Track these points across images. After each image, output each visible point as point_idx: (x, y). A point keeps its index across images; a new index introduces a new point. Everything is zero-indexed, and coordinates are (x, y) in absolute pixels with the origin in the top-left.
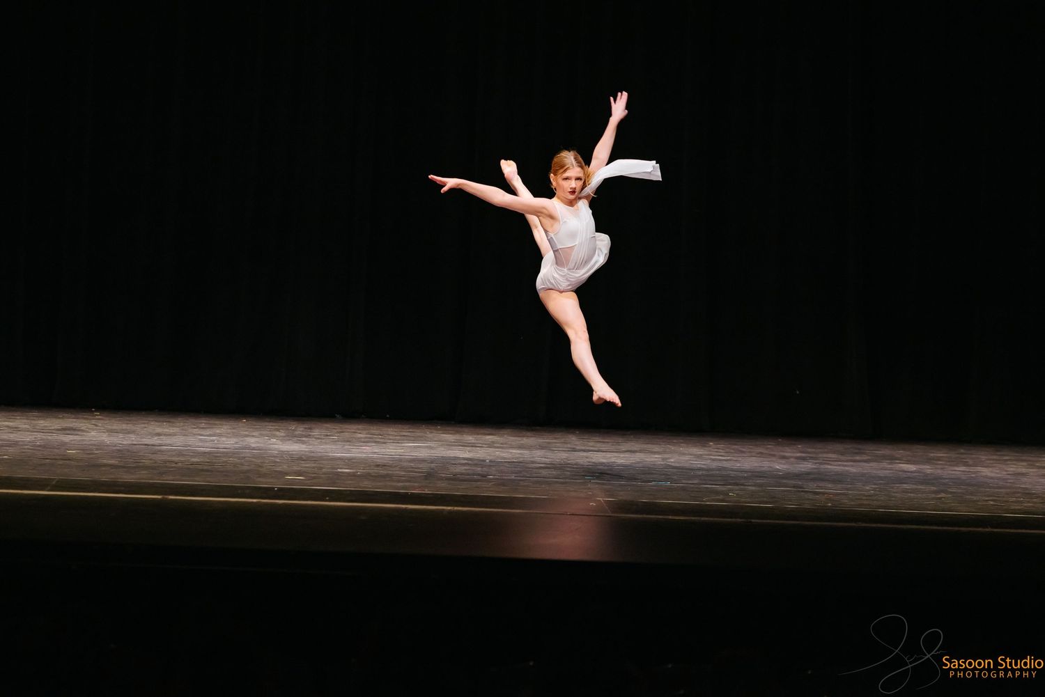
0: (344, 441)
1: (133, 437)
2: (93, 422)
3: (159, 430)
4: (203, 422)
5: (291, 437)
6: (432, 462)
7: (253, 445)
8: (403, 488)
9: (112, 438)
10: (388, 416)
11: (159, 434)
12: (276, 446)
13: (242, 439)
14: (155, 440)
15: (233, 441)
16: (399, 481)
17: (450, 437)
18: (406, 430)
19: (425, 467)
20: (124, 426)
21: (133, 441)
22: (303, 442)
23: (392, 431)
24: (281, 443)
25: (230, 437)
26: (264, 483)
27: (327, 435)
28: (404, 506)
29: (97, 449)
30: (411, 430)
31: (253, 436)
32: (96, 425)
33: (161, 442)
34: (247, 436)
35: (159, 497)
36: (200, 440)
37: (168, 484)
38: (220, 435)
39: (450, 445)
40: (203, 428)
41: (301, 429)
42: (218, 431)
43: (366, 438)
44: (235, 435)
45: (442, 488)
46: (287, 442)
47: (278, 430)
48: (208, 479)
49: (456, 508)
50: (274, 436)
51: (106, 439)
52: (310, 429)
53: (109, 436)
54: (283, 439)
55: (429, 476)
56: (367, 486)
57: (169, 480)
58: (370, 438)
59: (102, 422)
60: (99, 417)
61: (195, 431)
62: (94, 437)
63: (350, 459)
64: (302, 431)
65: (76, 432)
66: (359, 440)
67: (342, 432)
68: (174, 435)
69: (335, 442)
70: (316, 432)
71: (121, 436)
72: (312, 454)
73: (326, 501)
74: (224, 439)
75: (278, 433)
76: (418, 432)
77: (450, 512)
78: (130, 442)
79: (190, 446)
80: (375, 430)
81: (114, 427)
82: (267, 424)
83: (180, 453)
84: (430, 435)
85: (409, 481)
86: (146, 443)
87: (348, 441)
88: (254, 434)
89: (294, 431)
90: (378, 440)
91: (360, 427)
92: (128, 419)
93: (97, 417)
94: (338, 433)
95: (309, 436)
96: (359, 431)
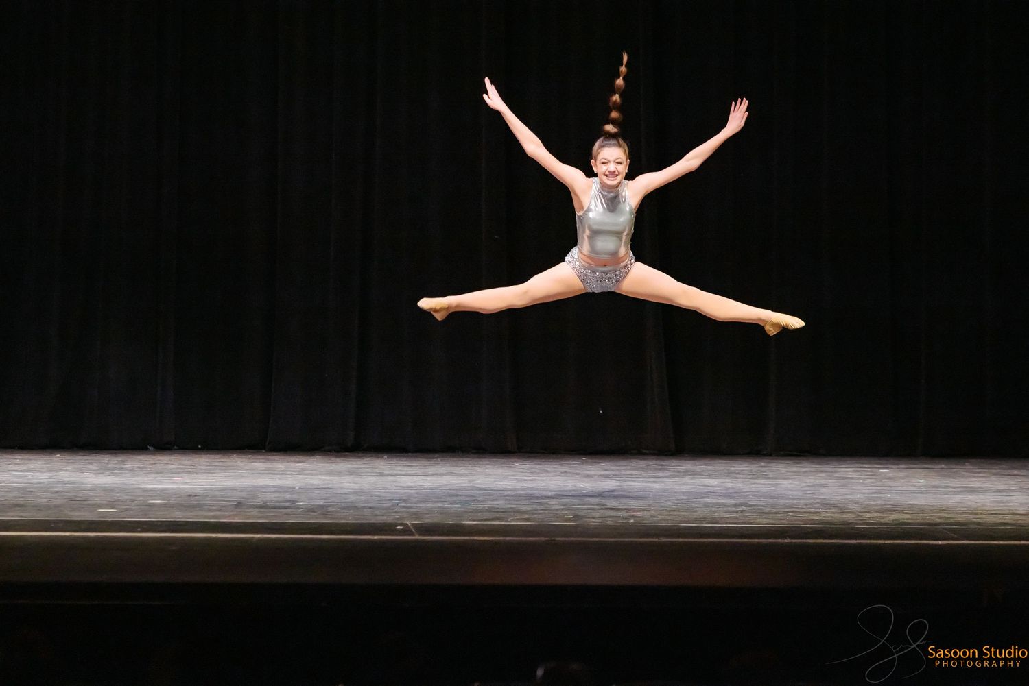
0: (157, 473)
4: (18, 457)
5: (103, 470)
6: (242, 491)
7: (67, 479)
8: (214, 517)
10: (199, 446)
12: (90, 480)
13: (56, 473)
15: (47, 475)
16: (210, 510)
17: (261, 466)
18: (218, 460)
19: (236, 496)
22: (116, 475)
23: (204, 461)
24: (94, 476)
25: (44, 472)
26: (78, 516)
27: (139, 468)
28: (214, 535)
30: (222, 460)
31: (66, 470)
34: (62, 470)
36: (15, 475)
38: (34, 470)
39: (261, 473)
40: (17, 464)
41: (115, 462)
42: (32, 467)
43: (177, 469)
44: (49, 470)
45: (253, 516)
46: (101, 475)
47: (91, 464)
48: (22, 514)
49: (265, 535)
50: (89, 470)
52: (122, 461)
54: (97, 473)
55: (240, 504)
56: (180, 516)
58: (182, 469)
61: (10, 467)
63: (162, 490)
64: (116, 464)
66: (171, 471)
67: (155, 464)
69: (147, 473)
70: (129, 465)
72: (125, 487)
73: (140, 532)
74: (38, 474)
75: (91, 467)
76: (230, 462)
77: (260, 539)
79: (4, 482)
80: (186, 460)
82: (81, 457)
84: (241, 464)
85: (220, 510)
87: (161, 473)
88: (67, 468)
89: (107, 463)
90: (190, 470)
91: (172, 457)
94: (150, 464)
95: (121, 468)
96: (171, 462)
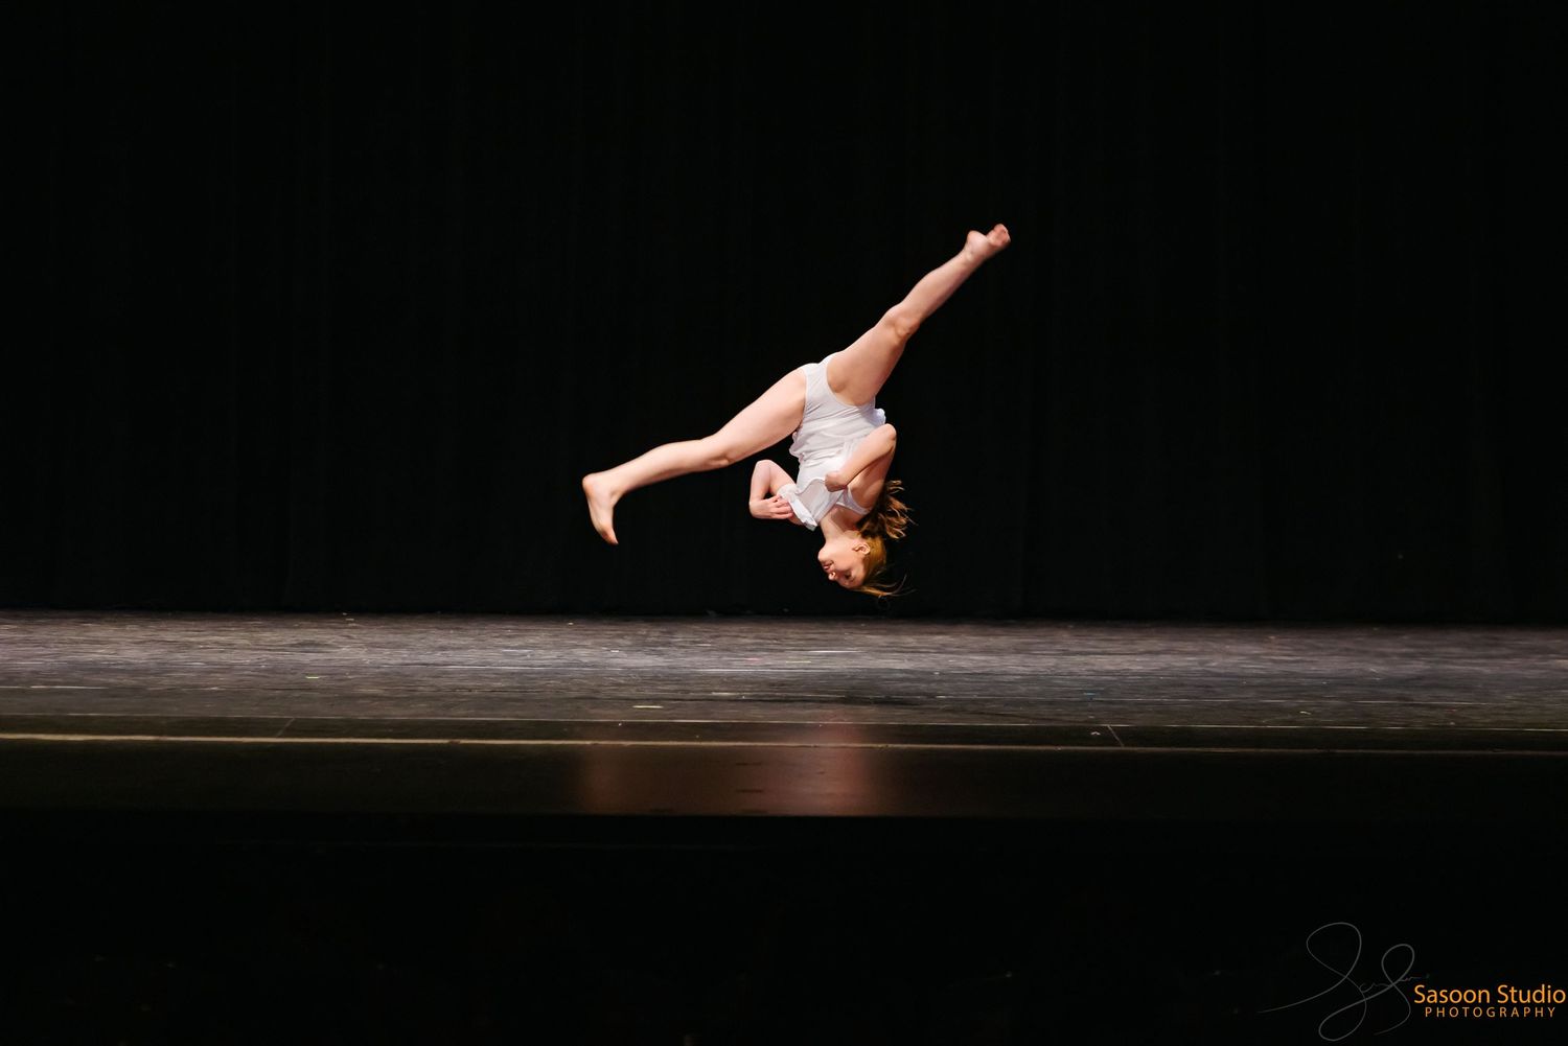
0: (723, 650)
1: (404, 653)
2: (345, 632)
3: (443, 642)
4: (509, 628)
5: (642, 646)
6: (853, 678)
7: (585, 660)
8: (810, 717)
9: (373, 656)
10: (786, 610)
11: (443, 648)
12: (619, 661)
13: (567, 651)
14: (439, 657)
15: (554, 654)
16: (804, 708)
17: (878, 639)
18: (814, 632)
19: (842, 685)
20: (391, 638)
21: (404, 659)
22: (660, 654)
23: (792, 632)
24: (626, 655)
25: (550, 649)
26: (600, 717)
27: (695, 642)
28: (812, 745)
29: (351, 674)
30: (821, 631)
31: (584, 647)
32: (349, 637)
33: (445, 659)
34: (576, 646)
35: (446, 741)
36: (506, 655)
37: (459, 721)
38: (534, 646)
39: (881, 651)
40: (509, 637)
41: (657, 634)
42: (532, 641)
43: (753, 644)
44: (558, 646)
45: (870, 716)
46: (636, 654)
47: (621, 636)
48: (518, 713)
49: (890, 745)
50: (618, 646)
51: (364, 657)
52: (669, 633)
53: (370, 652)
54: (630, 650)
55: (850, 697)
56: (757, 715)
57: (461, 715)
58: (761, 644)
59: (357, 631)
60: (354, 625)
61: (498, 641)
62: (347, 654)
63: (731, 677)
64: (658, 637)
65: (319, 649)
66: (743, 648)
67: (717, 636)
68: (466, 648)
69: (707, 652)
70: (679, 638)
71: (387, 652)
72: (674, 671)
73: (698, 740)
74: (541, 652)
75: (620, 641)
76: (832, 634)
77: (881, 751)
78: (400, 661)
79: (490, 664)
80: (767, 632)
81: (376, 640)
82: (605, 627)
83: (475, 675)
84: (851, 637)
85: (819, 707)
86: (423, 661)
87: (727, 650)
88: (585, 643)
89: (646, 636)
90: (772, 647)
91: (745, 628)
92: (396, 625)
93: (350, 625)
94: (711, 637)
95: (668, 644)
96: (743, 635)
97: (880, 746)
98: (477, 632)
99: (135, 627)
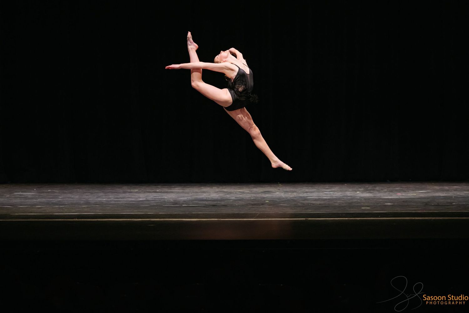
0: (390, 191)
1: (295, 194)
2: (278, 188)
3: (307, 190)
4: (327, 186)
5: (366, 190)
6: (428, 199)
7: (349, 195)
8: (414, 210)
9: (286, 195)
10: (410, 180)
11: (307, 192)
12: (359, 195)
13: (344, 192)
14: (305, 195)
15: (340, 193)
16: (412, 208)
17: (437, 188)
18: (418, 185)
19: (426, 201)
20: (292, 189)
21: (295, 195)
22: (371, 193)
23: (411, 186)
24: (361, 193)
25: (339, 192)
26: (352, 211)
27: (382, 189)
28: (414, 218)
29: (278, 200)
30: (420, 185)
31: (349, 191)
32: (279, 190)
33: (308, 196)
34: (347, 191)
35: (304, 219)
36: (325, 194)
37: (312, 213)
38: (334, 191)
39: (437, 191)
40: (327, 189)
41: (371, 187)
42: (334, 190)
43: (400, 189)
44: (341, 191)
45: (432, 209)
46: (364, 193)
47: (360, 188)
48: (327, 210)
49: (437, 218)
50: (359, 191)
51: (283, 195)
52: (374, 187)
53: (284, 194)
54: (363, 192)
55: (427, 204)
56: (399, 210)
57: (309, 211)
58: (401, 189)
59: (282, 188)
60: (281, 186)
61: (323, 190)
62: (278, 194)
63: (391, 199)
64: (372, 188)
65: (270, 193)
66: (397, 191)
67: (389, 187)
68: (314, 192)
69: (385, 192)
70: (377, 188)
71: (290, 194)
72: (375, 198)
73: (379, 217)
74: (336, 193)
75: (360, 189)
76: (423, 186)
77: (434, 220)
78: (293, 196)
79: (320, 196)
80: (404, 186)
81: (287, 190)
82: (355, 185)
83: (316, 200)
84: (429, 187)
85: (417, 207)
86: (301, 196)
87: (392, 191)
88: (350, 190)
89: (368, 188)
90: (405, 190)
91: (397, 185)
92: (294, 186)
93: (280, 186)
94: (387, 188)
95: (374, 190)
96: (397, 187)
97: (434, 218)
98: (317, 187)
99: (215, 188)
